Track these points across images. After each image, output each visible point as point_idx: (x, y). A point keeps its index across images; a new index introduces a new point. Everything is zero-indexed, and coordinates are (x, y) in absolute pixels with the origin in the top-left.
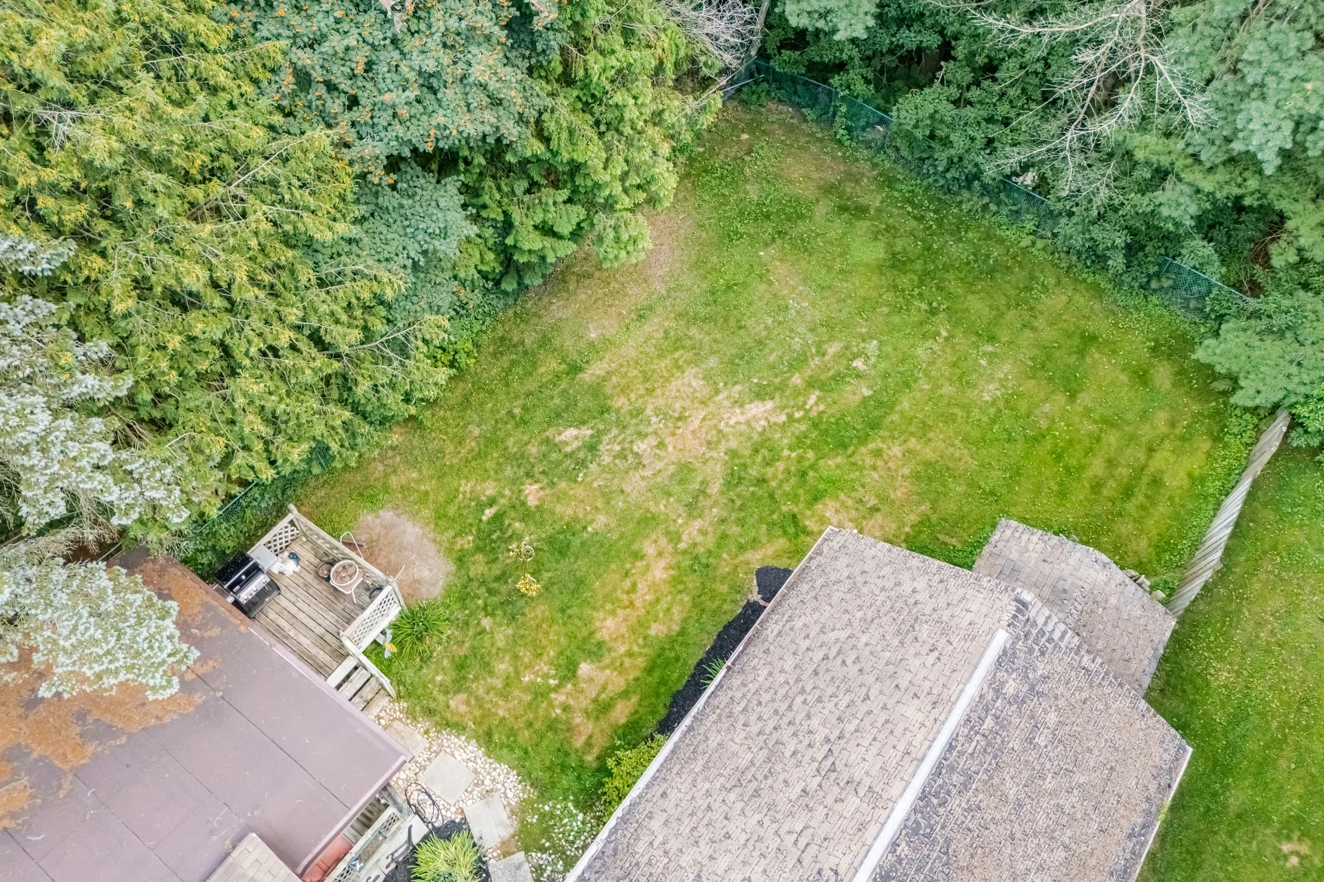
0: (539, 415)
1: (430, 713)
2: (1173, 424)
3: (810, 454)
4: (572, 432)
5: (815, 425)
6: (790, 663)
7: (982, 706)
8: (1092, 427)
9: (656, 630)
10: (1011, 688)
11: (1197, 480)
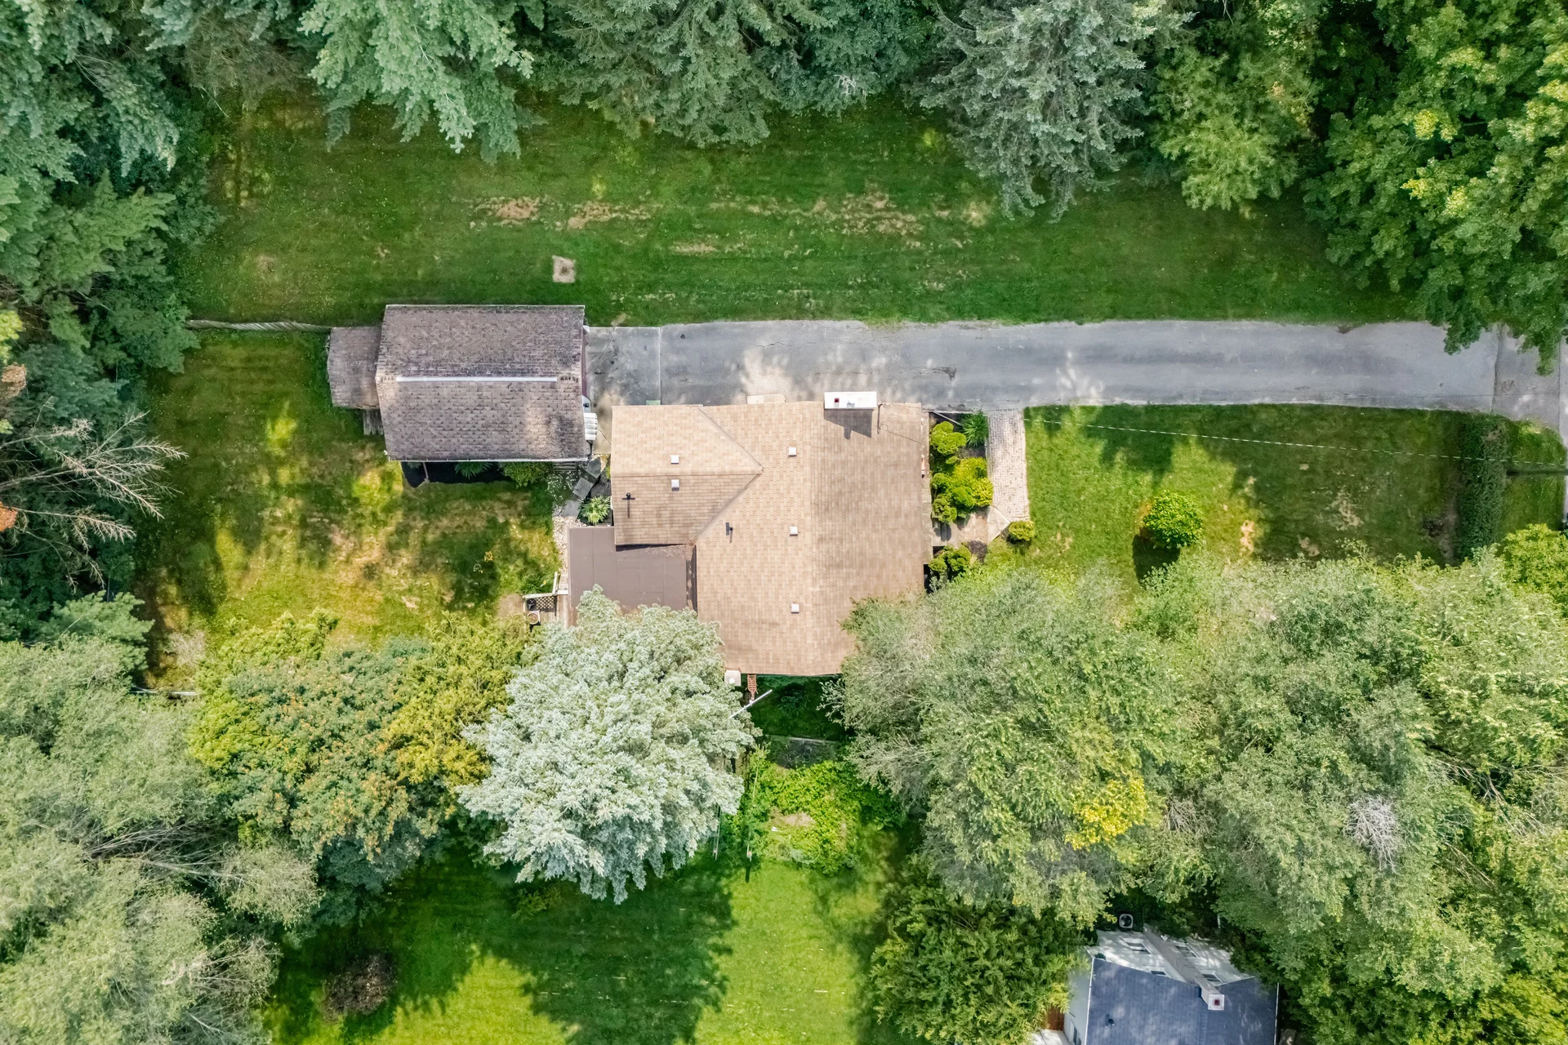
0: (411, 624)
1: (555, 560)
2: (209, 366)
3: (344, 502)
4: (409, 605)
5: (327, 510)
6: (454, 440)
7: (427, 373)
8: (238, 399)
9: (468, 507)
10: (414, 368)
11: (235, 344)
